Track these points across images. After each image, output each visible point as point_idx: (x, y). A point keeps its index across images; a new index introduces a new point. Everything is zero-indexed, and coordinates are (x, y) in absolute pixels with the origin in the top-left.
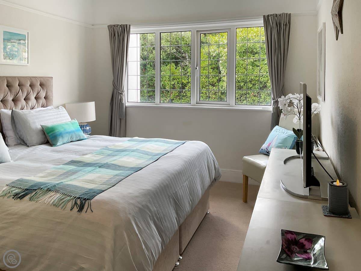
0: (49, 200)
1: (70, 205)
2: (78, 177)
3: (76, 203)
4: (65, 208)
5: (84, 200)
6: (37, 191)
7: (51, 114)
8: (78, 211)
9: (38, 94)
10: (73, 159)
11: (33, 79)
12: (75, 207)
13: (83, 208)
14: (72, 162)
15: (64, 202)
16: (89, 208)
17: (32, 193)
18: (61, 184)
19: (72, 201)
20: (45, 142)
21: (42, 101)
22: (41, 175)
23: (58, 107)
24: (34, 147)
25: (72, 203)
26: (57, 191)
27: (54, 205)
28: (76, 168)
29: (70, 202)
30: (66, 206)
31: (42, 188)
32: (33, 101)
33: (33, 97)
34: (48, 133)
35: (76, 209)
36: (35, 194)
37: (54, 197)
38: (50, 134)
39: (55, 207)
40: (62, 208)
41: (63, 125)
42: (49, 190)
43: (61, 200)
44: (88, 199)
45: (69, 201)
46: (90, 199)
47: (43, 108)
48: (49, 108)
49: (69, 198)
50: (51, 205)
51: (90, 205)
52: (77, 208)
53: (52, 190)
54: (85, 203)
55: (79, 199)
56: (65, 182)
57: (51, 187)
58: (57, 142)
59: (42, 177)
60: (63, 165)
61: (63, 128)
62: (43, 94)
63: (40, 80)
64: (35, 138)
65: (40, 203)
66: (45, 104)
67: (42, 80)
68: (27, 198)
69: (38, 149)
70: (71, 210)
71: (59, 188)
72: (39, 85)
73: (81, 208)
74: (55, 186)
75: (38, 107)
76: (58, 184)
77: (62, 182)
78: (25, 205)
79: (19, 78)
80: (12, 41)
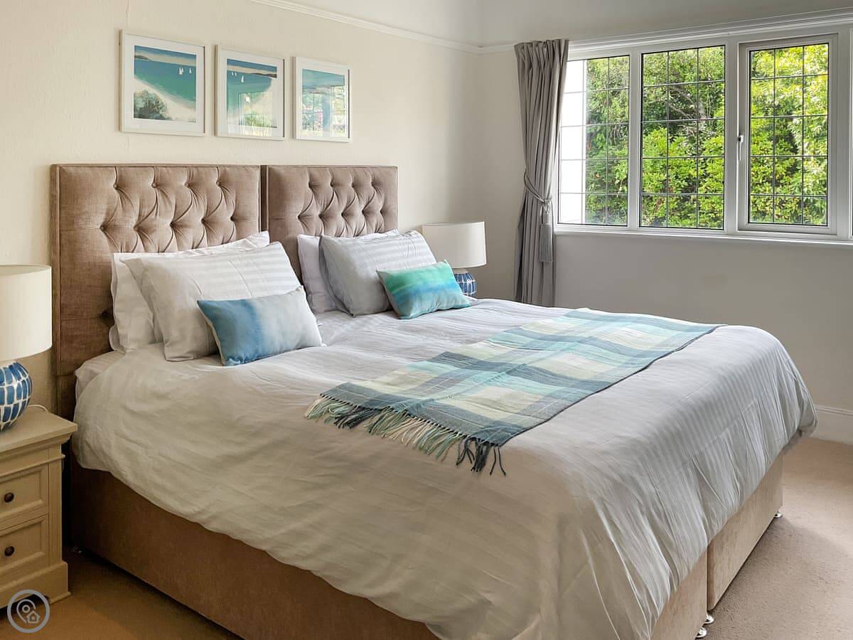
0: (411, 435)
1: (454, 453)
2: (464, 392)
3: (467, 450)
4: (445, 457)
5: (484, 444)
6: (382, 414)
7: (396, 248)
8: (474, 468)
9: (369, 203)
10: (449, 351)
11: (359, 172)
12: (467, 458)
13: (484, 464)
14: (448, 357)
15: (441, 443)
16: (498, 465)
17: (372, 416)
18: (432, 403)
19: (458, 443)
20: (385, 309)
21: (377, 218)
22: (385, 379)
23: (408, 233)
24: (365, 318)
25: (459, 448)
26: (425, 419)
27: (421, 449)
28: (456, 371)
29: (454, 446)
30: (446, 454)
31: (393, 409)
32: (359, 219)
33: (358, 210)
34: (391, 290)
35: (468, 465)
36: (379, 419)
37: (419, 431)
38: (395, 292)
39: (422, 452)
40: (438, 457)
41: (422, 272)
42: (407, 414)
43: (436, 439)
44: (493, 444)
45: (452, 443)
46: (497, 445)
47: (378, 235)
48: (390, 233)
49: (451, 436)
50: (414, 448)
51: (498, 458)
52: (471, 462)
53: (414, 414)
54: (487, 452)
55: (474, 442)
56: (438, 399)
57: (412, 407)
58: (410, 309)
59: (388, 384)
60: (428, 360)
61: (421, 279)
62: (378, 204)
63: (372, 173)
64: (367, 298)
65: (390, 440)
66: (383, 225)
67: (377, 173)
68: (364, 425)
69: (372, 321)
70: (457, 464)
71: (426, 410)
72: (371, 185)
73: (480, 464)
74: (418, 406)
75: (368, 233)
76: (424, 403)
77: (433, 400)
78: (358, 441)
79: (332, 169)
80: (319, 89)
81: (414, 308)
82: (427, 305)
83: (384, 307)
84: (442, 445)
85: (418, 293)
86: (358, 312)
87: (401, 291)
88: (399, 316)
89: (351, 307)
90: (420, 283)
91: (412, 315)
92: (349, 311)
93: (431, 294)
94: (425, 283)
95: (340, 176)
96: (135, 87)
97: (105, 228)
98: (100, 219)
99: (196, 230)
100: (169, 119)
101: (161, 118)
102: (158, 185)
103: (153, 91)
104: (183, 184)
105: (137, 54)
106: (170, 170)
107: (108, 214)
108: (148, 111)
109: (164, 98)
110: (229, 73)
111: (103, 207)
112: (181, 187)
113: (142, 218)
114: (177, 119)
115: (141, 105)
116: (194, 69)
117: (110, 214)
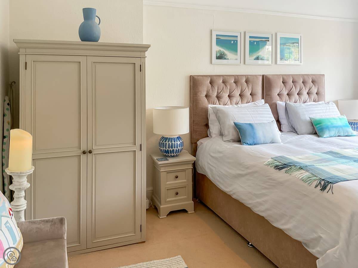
0: (300, 176)
1: (315, 183)
2: (330, 165)
3: (320, 183)
4: (311, 184)
5: (327, 182)
6: (292, 167)
7: (320, 108)
8: (321, 189)
9: (310, 90)
10: (331, 150)
11: (306, 77)
12: (319, 186)
13: (326, 189)
14: (331, 153)
15: (311, 179)
16: (331, 190)
17: (288, 168)
19: (317, 180)
21: (314, 96)
22: (300, 157)
23: (328, 103)
25: (317, 183)
26: (307, 171)
27: (302, 180)
28: (332, 158)
29: (316, 181)
30: (312, 183)
31: (296, 166)
32: (305, 96)
33: (305, 92)
34: (316, 125)
35: (319, 188)
36: (290, 169)
37: (305, 174)
38: (318, 126)
39: (303, 181)
40: (309, 184)
41: (331, 119)
42: (301, 168)
43: (309, 178)
44: (331, 183)
45: (315, 180)
46: (332, 183)
47: (314, 103)
48: (320, 103)
49: (315, 178)
50: (300, 180)
51: (331, 188)
52: (321, 187)
53: (304, 169)
54: (328, 185)
55: (323, 181)
56: (316, 166)
57: (303, 166)
58: (324, 134)
59: (300, 159)
60: (321, 153)
61: (330, 122)
62: (314, 90)
63: (311, 77)
64: (304, 127)
65: (293, 176)
66: (317, 99)
67: (314, 77)
68: (284, 170)
70: (315, 187)
71: (309, 168)
72: (311, 82)
73: (324, 188)
74: (306, 166)
75: (310, 102)
76: (309, 166)
77: (314, 165)
78: (281, 175)
79: (293, 76)
80: (287, 44)
81: (326, 134)
82: (333, 133)
83: (313, 132)
84: (311, 180)
85: (328, 128)
86: (301, 133)
87: (320, 126)
88: (319, 136)
89: (298, 131)
90: (329, 124)
91: (325, 136)
92: (297, 132)
93: (334, 129)
94: (332, 124)
95: (296, 79)
96: (216, 49)
97: (207, 96)
98: (205, 93)
99: (237, 98)
100: (228, 59)
101: (225, 59)
102: (224, 82)
103: (222, 50)
104: (233, 82)
105: (217, 37)
106: (228, 77)
107: (207, 92)
108: (220, 57)
109: (226, 52)
110: (250, 41)
111: (205, 89)
112: (232, 83)
113: (218, 93)
114: (231, 59)
115: (218, 55)
116: (237, 41)
117: (208, 92)
